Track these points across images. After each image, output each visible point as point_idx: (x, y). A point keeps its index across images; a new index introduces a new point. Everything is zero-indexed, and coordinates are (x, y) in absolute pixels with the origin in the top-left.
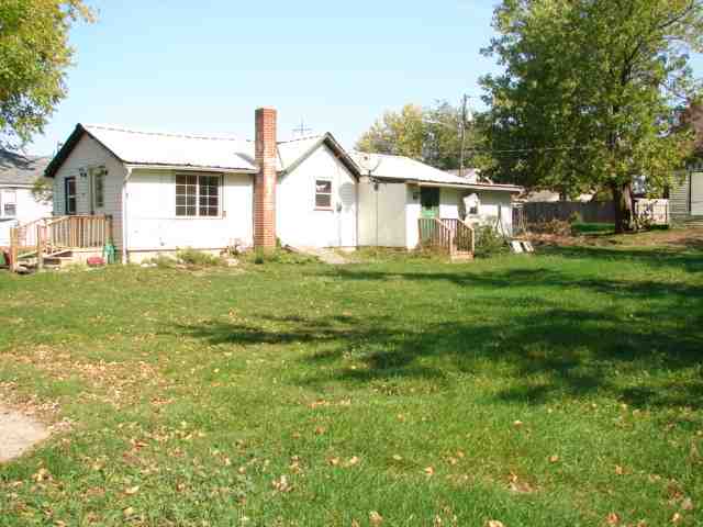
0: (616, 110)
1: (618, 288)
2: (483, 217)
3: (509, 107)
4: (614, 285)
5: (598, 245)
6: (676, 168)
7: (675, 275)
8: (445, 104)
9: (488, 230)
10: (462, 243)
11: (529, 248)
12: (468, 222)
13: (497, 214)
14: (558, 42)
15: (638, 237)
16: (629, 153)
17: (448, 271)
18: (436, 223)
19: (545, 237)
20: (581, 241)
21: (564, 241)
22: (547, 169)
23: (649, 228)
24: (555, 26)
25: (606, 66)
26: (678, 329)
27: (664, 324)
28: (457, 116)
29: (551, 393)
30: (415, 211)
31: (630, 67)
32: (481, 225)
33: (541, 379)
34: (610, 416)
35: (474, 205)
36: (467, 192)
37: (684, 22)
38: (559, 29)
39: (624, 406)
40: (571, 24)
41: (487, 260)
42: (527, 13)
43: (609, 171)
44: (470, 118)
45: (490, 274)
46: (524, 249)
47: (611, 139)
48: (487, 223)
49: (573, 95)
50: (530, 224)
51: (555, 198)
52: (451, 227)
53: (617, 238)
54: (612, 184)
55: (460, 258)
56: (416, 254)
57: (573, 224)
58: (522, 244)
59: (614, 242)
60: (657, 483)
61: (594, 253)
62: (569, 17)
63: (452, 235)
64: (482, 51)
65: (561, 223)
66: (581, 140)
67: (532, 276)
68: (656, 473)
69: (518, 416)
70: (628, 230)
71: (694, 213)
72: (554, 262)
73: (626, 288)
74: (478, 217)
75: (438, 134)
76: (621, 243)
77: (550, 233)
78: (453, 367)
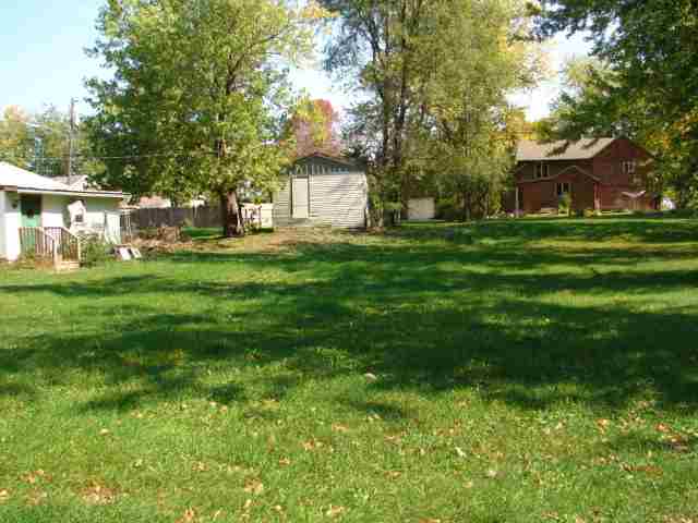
0: (221, 118)
1: (221, 291)
2: (89, 225)
3: (115, 114)
4: (218, 288)
5: (207, 250)
6: (278, 173)
7: (275, 275)
8: (53, 108)
9: (95, 238)
10: (68, 253)
11: (138, 255)
12: (73, 230)
13: (102, 222)
14: (164, 49)
15: (246, 240)
16: (234, 159)
17: (50, 282)
18: (38, 232)
19: (154, 243)
20: (189, 246)
21: (173, 246)
22: (156, 174)
23: (256, 231)
24: (162, 35)
25: (210, 76)
26: (272, 326)
27: (260, 322)
28: (65, 120)
29: (144, 398)
30: (15, 219)
31: (234, 77)
32: (87, 233)
33: (133, 385)
34: (198, 415)
35: (80, 213)
36: (72, 200)
37: (282, 39)
38: (165, 37)
39: (213, 404)
40: (177, 34)
41: (94, 268)
42: (133, 19)
43: (214, 177)
44: (77, 122)
45: (96, 283)
46: (133, 257)
47: (218, 146)
48: (93, 230)
49: (179, 102)
50: (138, 231)
51: (167, 204)
52: (55, 236)
53: (225, 242)
54: (218, 190)
55: (65, 268)
56: (18, 265)
57: (183, 229)
58: (130, 252)
59: (222, 246)
60: (235, 474)
61: (203, 257)
62: (175, 25)
63: (57, 244)
64: (87, 50)
65: (170, 228)
66: (189, 146)
67: (138, 283)
68: (237, 464)
69: (106, 425)
70: (236, 234)
71: (295, 216)
72: (160, 268)
73: (230, 290)
74: (83, 225)
75: (45, 140)
76: (228, 247)
77: (158, 239)
78: (43, 382)
